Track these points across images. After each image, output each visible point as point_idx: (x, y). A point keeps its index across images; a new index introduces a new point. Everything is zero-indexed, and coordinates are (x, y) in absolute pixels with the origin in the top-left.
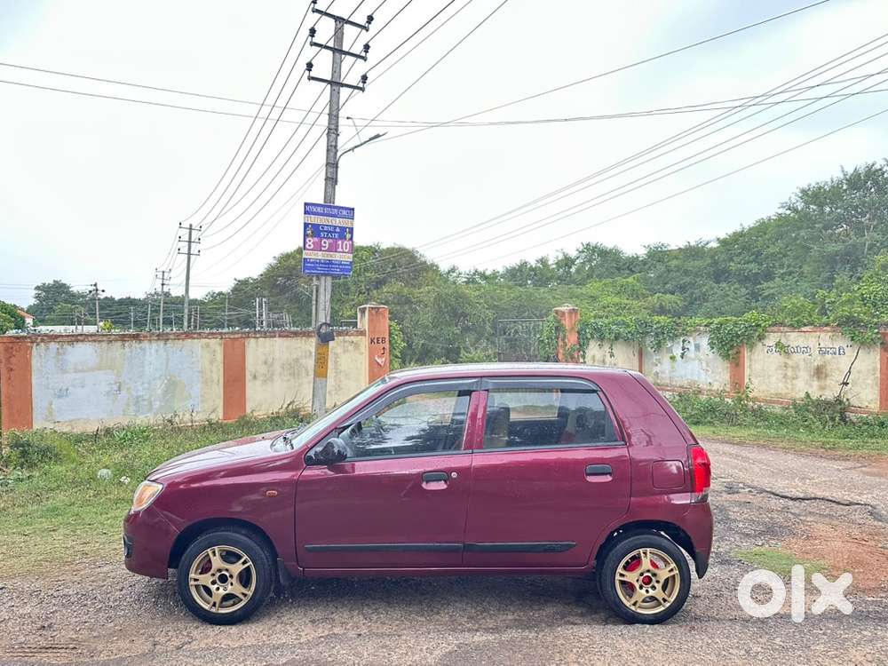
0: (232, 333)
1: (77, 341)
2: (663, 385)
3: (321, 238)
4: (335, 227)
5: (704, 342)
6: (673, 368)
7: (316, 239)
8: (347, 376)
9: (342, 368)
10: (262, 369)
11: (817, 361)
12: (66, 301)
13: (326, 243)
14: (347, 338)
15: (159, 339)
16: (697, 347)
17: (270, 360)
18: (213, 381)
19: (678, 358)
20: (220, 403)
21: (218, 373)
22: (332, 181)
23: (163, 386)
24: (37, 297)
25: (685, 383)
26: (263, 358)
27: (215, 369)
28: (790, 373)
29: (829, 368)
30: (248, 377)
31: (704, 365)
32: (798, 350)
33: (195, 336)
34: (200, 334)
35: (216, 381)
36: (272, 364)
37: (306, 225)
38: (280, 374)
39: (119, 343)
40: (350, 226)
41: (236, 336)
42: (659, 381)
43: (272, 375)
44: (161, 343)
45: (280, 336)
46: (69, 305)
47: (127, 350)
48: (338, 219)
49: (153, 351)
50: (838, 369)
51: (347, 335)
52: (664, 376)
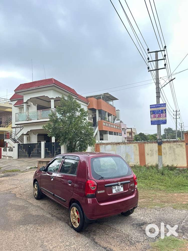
0: (141, 142)
1: (108, 144)
3: (155, 114)
4: (160, 110)
7: (154, 115)
8: (178, 155)
9: (177, 153)
10: (150, 152)
12: (171, 133)
13: (157, 115)
14: (177, 143)
15: (124, 144)
17: (152, 150)
18: (137, 155)
20: (139, 161)
21: (138, 153)
22: (158, 97)
23: (125, 155)
24: (165, 132)
26: (150, 149)
27: (137, 152)
30: (146, 154)
33: (132, 143)
34: (133, 143)
35: (138, 155)
36: (153, 151)
37: (151, 111)
38: (155, 154)
39: (116, 145)
40: (165, 109)
41: (142, 143)
43: (153, 154)
44: (124, 145)
45: (154, 143)
46: (172, 134)
47: (117, 146)
48: (160, 108)
49: (123, 147)
51: (177, 142)
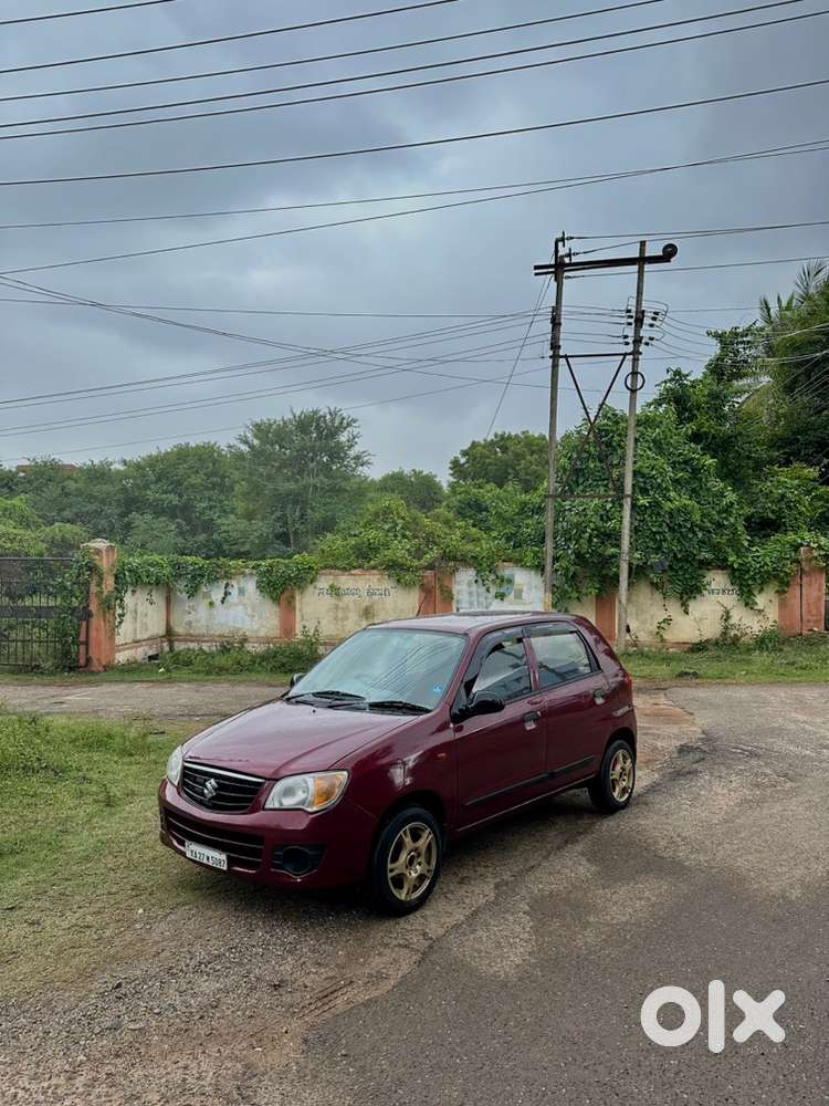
2: (198, 636)
5: (250, 586)
6: (210, 615)
11: (366, 602)
16: (242, 591)
19: (218, 603)
25: (226, 631)
28: (340, 615)
29: (375, 607)
31: (249, 610)
32: (349, 592)
42: (192, 632)
50: (384, 609)
52: (199, 625)
